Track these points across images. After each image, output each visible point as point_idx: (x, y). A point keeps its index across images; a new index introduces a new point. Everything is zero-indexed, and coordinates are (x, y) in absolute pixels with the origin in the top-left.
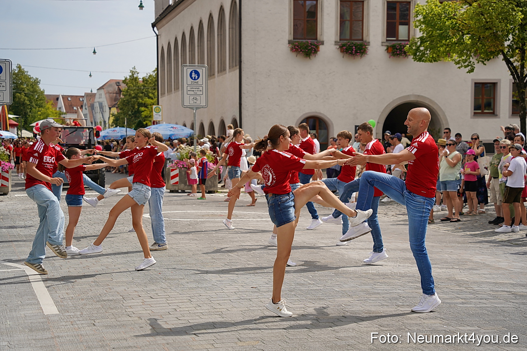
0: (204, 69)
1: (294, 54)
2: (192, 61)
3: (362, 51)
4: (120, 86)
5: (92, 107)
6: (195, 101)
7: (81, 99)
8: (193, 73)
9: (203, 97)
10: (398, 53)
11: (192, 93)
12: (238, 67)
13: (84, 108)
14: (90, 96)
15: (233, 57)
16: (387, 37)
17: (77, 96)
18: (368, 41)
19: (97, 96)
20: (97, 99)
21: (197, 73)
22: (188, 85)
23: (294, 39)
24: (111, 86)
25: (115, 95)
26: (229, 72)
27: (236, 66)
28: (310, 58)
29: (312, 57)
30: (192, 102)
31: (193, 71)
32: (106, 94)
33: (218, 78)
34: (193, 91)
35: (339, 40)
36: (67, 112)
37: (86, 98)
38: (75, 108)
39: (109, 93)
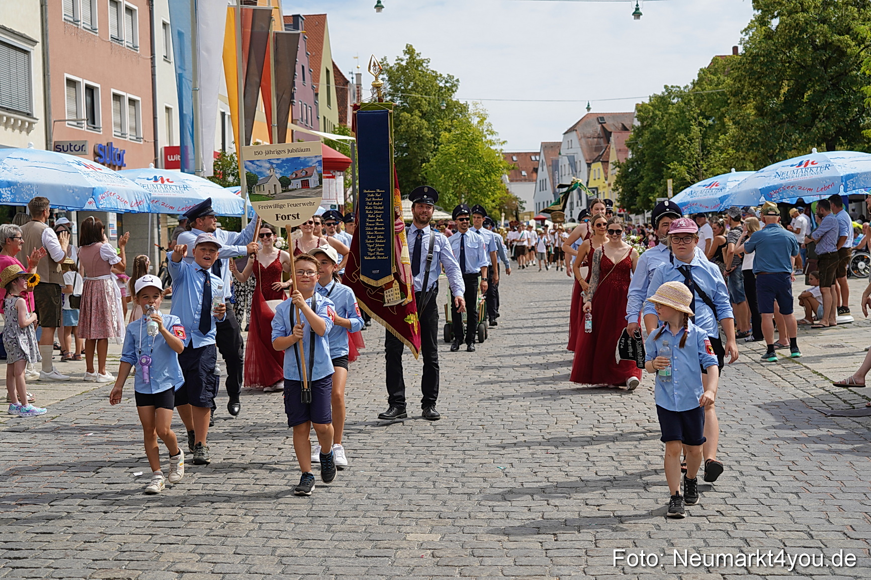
4: (604, 125)
5: (555, 166)
7: (533, 158)
13: (540, 170)
14: (552, 147)
17: (526, 153)
19: (564, 146)
20: (564, 151)
24: (588, 124)
25: (596, 140)
32: (580, 140)
36: (511, 181)
37: (544, 151)
38: (524, 173)
39: (584, 136)
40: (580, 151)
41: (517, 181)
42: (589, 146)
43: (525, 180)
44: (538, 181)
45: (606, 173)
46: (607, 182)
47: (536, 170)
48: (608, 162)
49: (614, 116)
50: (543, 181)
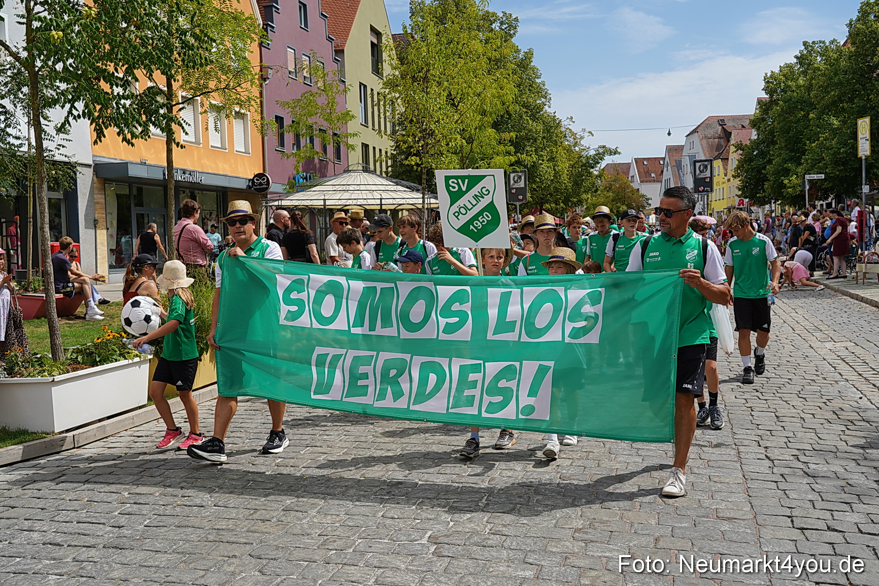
4: (724, 126)
5: (678, 166)
7: (662, 161)
14: (676, 150)
17: (656, 159)
19: (686, 148)
24: (709, 126)
25: (717, 140)
32: (701, 140)
36: (641, 182)
37: (669, 153)
38: (653, 175)
39: (706, 137)
40: (701, 151)
41: (647, 182)
42: (711, 147)
43: (654, 181)
44: (663, 181)
45: (726, 170)
46: (726, 178)
47: (662, 172)
48: (728, 159)
49: (734, 118)
50: (668, 181)
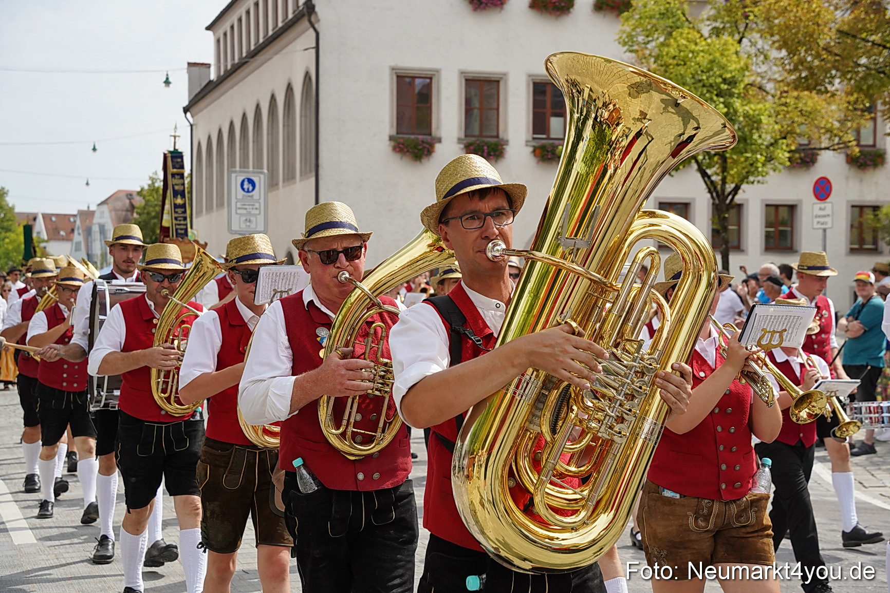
0: (262, 176)
1: (397, 156)
2: (244, 164)
3: (497, 153)
4: (132, 201)
5: (88, 232)
6: (248, 224)
7: (72, 219)
8: (246, 183)
9: (261, 218)
10: (549, 157)
11: (244, 212)
12: (314, 173)
13: (76, 232)
14: (87, 215)
15: (306, 159)
16: (534, 133)
17: (65, 215)
18: (505, 138)
19: (97, 215)
20: (97, 220)
21: (251, 182)
22: (238, 200)
23: (398, 133)
24: (118, 199)
25: (124, 213)
26: (301, 180)
27: (311, 172)
28: (420, 161)
29: (424, 161)
30: (243, 226)
31: (246, 180)
32: (110, 211)
33: (283, 190)
34: (246, 209)
35: (463, 136)
36: (49, 239)
37: (80, 217)
38: (62, 233)
39: (115, 210)
40: (110, 221)
41: (55, 240)
42: (119, 219)
43: (63, 240)
44: (74, 242)
47: (73, 230)
49: (138, 193)
50: (78, 244)
